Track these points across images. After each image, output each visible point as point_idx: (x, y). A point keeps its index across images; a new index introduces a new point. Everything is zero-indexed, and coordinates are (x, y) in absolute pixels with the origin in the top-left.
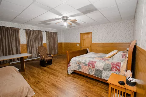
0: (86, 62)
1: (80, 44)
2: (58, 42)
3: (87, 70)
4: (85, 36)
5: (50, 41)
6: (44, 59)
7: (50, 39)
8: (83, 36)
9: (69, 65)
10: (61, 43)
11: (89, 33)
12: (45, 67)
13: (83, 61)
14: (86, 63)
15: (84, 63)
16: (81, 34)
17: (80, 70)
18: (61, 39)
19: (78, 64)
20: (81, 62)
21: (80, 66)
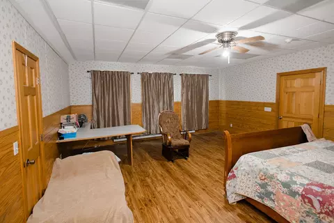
0: (295, 183)
1: (277, 106)
2: (210, 99)
3: (298, 214)
4: (298, 83)
5: (189, 98)
6: (170, 143)
7: (190, 93)
8: (288, 82)
9: (230, 174)
10: (218, 102)
11: (313, 71)
12: (173, 161)
13: (282, 177)
14: (294, 187)
15: (286, 185)
16: (280, 75)
17: (268, 203)
18: (218, 92)
19: (260, 182)
20: (272, 177)
21: (270, 189)
